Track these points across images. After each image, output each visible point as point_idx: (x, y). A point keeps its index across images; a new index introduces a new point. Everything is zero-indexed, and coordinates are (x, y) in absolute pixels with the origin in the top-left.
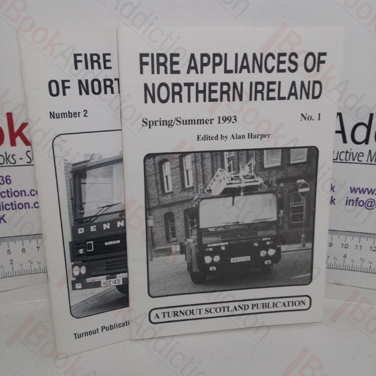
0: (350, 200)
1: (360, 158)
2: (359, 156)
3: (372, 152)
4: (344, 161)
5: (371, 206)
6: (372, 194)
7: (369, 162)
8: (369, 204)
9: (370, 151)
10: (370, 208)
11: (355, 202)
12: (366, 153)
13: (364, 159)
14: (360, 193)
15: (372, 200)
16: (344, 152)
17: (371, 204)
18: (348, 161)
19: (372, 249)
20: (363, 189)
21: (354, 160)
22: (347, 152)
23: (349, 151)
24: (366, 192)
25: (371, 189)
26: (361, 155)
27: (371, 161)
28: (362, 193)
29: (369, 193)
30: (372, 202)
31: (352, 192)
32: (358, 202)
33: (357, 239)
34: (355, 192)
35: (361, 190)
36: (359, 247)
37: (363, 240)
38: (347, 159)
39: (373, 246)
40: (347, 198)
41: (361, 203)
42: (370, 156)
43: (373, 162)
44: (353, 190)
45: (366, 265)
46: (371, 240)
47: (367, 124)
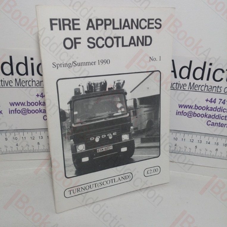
0: (179, 112)
2: (183, 86)
4: (175, 89)
5: (190, 116)
6: (191, 108)
7: (190, 89)
8: (190, 114)
9: (190, 83)
10: (190, 117)
11: (181, 113)
12: (188, 84)
13: (186, 88)
14: (184, 108)
15: (191, 112)
16: (175, 83)
18: (177, 89)
19: (191, 141)
20: (186, 105)
21: (181, 88)
22: (177, 84)
23: (178, 83)
24: (188, 107)
25: (191, 106)
26: (185, 85)
27: (191, 89)
28: (186, 107)
29: (189, 108)
30: (191, 113)
31: (180, 107)
32: (183, 113)
33: (182, 135)
34: (182, 107)
35: (185, 106)
36: (183, 140)
37: (186, 135)
38: (177, 87)
39: (192, 139)
40: (177, 110)
41: (185, 114)
42: (190, 86)
43: (192, 90)
44: (180, 106)
45: (188, 150)
46: (190, 136)
47: (188, 67)
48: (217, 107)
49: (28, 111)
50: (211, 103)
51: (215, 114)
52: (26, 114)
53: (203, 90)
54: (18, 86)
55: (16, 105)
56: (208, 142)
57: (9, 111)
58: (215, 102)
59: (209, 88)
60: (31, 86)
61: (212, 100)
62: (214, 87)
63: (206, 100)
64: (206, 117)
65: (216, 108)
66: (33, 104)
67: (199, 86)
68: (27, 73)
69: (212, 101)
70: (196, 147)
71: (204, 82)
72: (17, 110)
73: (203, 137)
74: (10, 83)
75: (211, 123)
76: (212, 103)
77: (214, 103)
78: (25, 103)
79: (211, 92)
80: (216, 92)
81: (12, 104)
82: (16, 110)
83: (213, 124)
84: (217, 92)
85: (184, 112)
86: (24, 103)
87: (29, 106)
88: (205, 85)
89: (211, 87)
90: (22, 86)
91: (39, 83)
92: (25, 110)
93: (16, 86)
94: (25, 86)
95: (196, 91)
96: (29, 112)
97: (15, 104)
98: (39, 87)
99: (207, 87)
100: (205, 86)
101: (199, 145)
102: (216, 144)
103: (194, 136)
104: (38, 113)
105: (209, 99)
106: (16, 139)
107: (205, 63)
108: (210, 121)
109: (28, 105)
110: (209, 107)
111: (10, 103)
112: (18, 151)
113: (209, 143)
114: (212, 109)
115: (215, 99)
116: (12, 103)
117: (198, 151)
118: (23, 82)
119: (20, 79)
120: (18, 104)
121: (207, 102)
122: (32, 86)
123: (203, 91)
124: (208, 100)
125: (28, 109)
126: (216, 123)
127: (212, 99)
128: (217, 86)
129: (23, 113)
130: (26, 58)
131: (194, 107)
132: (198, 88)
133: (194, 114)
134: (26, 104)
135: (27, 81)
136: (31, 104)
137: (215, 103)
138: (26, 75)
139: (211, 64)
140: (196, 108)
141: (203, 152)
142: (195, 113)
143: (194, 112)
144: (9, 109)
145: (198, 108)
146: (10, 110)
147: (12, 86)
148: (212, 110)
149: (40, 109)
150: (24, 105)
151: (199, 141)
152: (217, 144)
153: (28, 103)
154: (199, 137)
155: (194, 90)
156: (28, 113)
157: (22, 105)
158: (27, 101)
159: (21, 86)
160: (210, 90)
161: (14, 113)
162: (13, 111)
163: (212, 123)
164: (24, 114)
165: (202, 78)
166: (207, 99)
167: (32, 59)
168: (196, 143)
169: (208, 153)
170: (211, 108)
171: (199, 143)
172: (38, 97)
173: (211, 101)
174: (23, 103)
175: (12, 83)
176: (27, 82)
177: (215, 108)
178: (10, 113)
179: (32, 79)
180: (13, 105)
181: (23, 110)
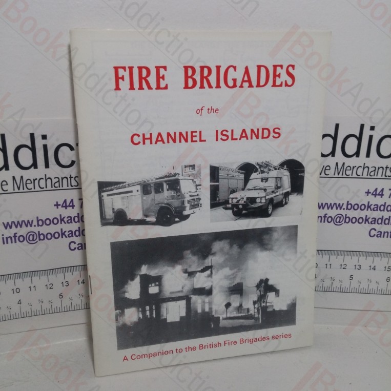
1: (327, 172)
2: (325, 169)
3: (339, 164)
6: (340, 209)
7: (336, 175)
8: (338, 220)
9: (337, 164)
10: (338, 224)
11: (323, 219)
12: (333, 166)
13: (331, 173)
14: (328, 208)
15: (340, 216)
17: (340, 220)
19: (342, 268)
20: (331, 204)
21: (320, 174)
24: (335, 207)
25: (339, 204)
26: (328, 168)
27: (338, 174)
28: (330, 208)
29: (337, 208)
30: (340, 218)
31: (320, 208)
32: (326, 219)
33: (326, 257)
34: (323, 208)
35: (329, 205)
36: (329, 266)
37: (333, 258)
41: (330, 219)
42: (337, 169)
43: (340, 175)
44: (321, 206)
45: (336, 284)
46: (341, 258)
47: (333, 135)
48: (385, 203)
49: (39, 235)
50: (375, 197)
51: (383, 216)
52: (35, 241)
53: (361, 174)
54: (19, 190)
55: (16, 227)
56: (372, 267)
57: (3, 238)
58: (382, 195)
59: (370, 171)
60: (43, 188)
61: (376, 192)
62: (379, 168)
63: (366, 193)
64: (367, 222)
65: (384, 206)
66: (48, 222)
67: (353, 167)
68: (35, 165)
69: (378, 193)
70: (351, 276)
71: (362, 160)
72: (18, 235)
73: (362, 259)
74: (3, 186)
75: (376, 233)
76: (377, 196)
77: (380, 196)
78: (32, 221)
79: (375, 177)
80: (384, 177)
81: (7, 226)
82: (15, 236)
83: (380, 234)
84: (386, 176)
85: (327, 216)
86: (30, 222)
87: (41, 226)
88: (363, 166)
89: (374, 169)
90: (26, 190)
91: (59, 181)
92: (33, 235)
93: (14, 190)
94: (33, 190)
95: (348, 177)
96: (42, 237)
97: (13, 224)
98: (58, 188)
99: (366, 169)
100: (363, 168)
101: (356, 273)
102: (387, 269)
103: (348, 258)
104: (58, 238)
105: (372, 191)
106: (18, 291)
107: (362, 126)
108: (375, 230)
109: (38, 225)
110: (371, 205)
111: (3, 223)
112: (22, 313)
113: (375, 269)
114: (377, 208)
115: (382, 190)
116: (8, 223)
117: (354, 284)
118: (29, 182)
119: (22, 177)
120: (19, 224)
121: (368, 195)
122: (45, 189)
123: (361, 176)
124: (370, 193)
125: (39, 232)
126: (384, 232)
127: (376, 190)
128: (384, 167)
129: (30, 241)
130: (32, 136)
131: (345, 206)
132: (351, 171)
133: (346, 218)
134: (35, 223)
135: (36, 179)
136: (44, 222)
137: (382, 197)
138: (33, 168)
139: (372, 128)
140: (349, 206)
141: (364, 285)
142: (349, 217)
143: (346, 215)
144: (3, 235)
145: (353, 207)
146: (5, 237)
147: (7, 191)
148: (377, 210)
149: (62, 229)
150: (31, 226)
151: (355, 266)
152: (389, 270)
153: (38, 221)
154: (355, 258)
155: (345, 176)
156: (40, 239)
157: (27, 226)
158: (37, 218)
159: (24, 189)
160: (372, 174)
161: (12, 242)
162: (11, 237)
163: (378, 232)
164: (32, 242)
165: (357, 154)
166: (368, 190)
167: (44, 137)
168: (350, 270)
169: (373, 286)
170: (376, 206)
171: (357, 270)
172: (58, 208)
173: (374, 193)
174: (28, 221)
175: (7, 184)
176: (36, 182)
177: (382, 205)
178: (4, 243)
179: (45, 175)
180: (11, 228)
181: (30, 235)
